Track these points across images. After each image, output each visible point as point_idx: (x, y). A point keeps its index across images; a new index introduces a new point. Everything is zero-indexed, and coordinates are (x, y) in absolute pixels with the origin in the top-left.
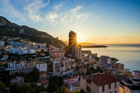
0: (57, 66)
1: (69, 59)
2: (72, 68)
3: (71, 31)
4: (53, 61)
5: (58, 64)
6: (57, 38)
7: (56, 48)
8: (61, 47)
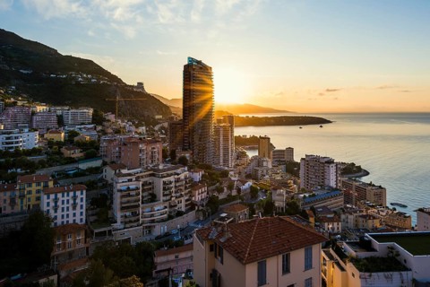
0: (128, 202)
1: (179, 171)
2: (192, 206)
3: (191, 60)
4: (115, 178)
5: (133, 193)
6: (140, 85)
7: (133, 128)
8: (156, 122)
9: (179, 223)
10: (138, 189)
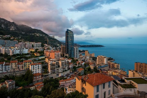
0: (52, 67)
1: (65, 59)
2: (69, 69)
3: (67, 30)
4: (49, 61)
6: (53, 36)
7: (52, 48)
9: (66, 73)
10: (55, 64)
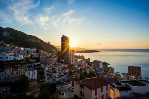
0: (49, 73)
1: (62, 65)
2: (65, 74)
3: (63, 36)
4: (45, 67)
5: (50, 71)
6: (49, 42)
7: (47, 54)
8: (53, 52)
9: (62, 78)
10: (51, 69)
